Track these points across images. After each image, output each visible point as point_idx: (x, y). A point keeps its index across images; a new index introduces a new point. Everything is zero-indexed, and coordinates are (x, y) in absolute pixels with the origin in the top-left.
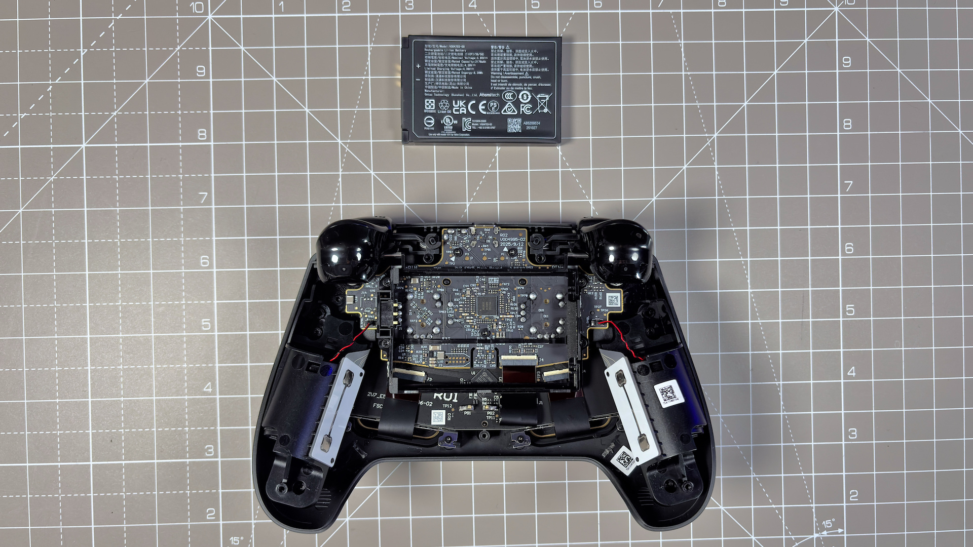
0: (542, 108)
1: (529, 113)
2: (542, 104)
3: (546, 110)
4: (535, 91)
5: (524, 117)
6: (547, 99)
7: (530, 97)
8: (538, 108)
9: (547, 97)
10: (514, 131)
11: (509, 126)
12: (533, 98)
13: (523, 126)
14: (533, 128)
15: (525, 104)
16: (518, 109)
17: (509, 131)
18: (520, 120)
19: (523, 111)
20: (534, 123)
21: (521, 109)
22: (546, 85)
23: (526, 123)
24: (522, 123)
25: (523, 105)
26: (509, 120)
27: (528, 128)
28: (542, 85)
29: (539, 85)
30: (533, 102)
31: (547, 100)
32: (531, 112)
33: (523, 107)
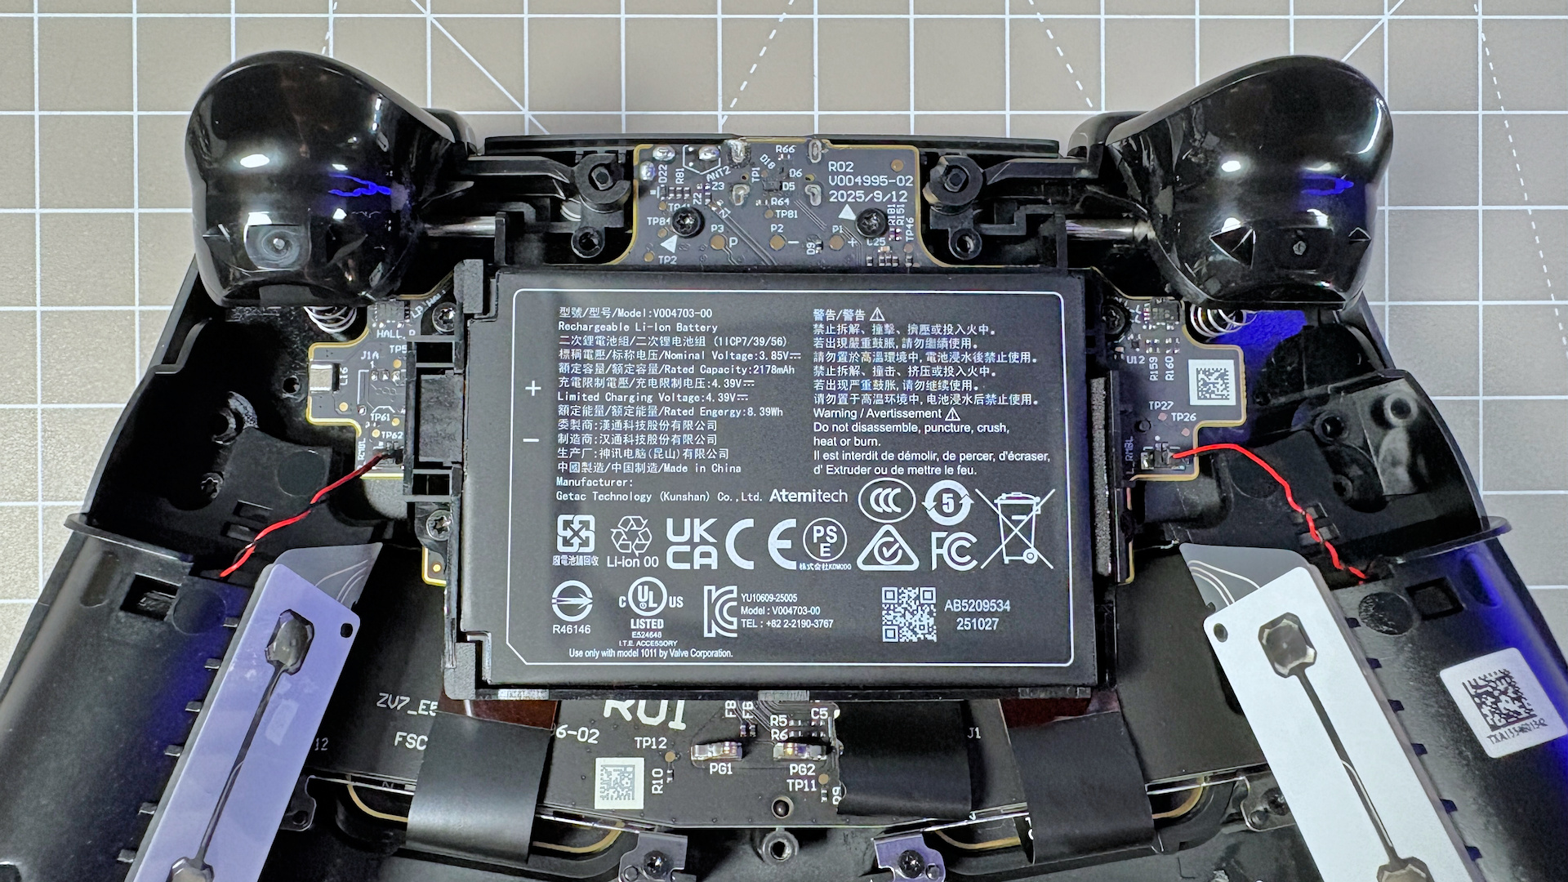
0: (1017, 547)
1: (967, 565)
2: (1016, 531)
3: (1031, 555)
4: (987, 481)
5: (947, 582)
6: (1037, 511)
7: (967, 502)
8: (1003, 546)
9: (1037, 503)
10: (908, 636)
11: (887, 617)
12: (978, 506)
13: (944, 619)
14: (986, 625)
15: (950, 530)
16: (924, 554)
17: (888, 636)
18: (929, 594)
19: (940, 557)
20: (986, 605)
21: (935, 551)
22: (1029, 457)
23: (954, 605)
24: (940, 605)
25: (943, 534)
26: (888, 594)
27: (964, 624)
28: (1012, 456)
29: (1003, 456)
30: (982, 523)
31: (1034, 513)
32: (975, 563)
33: (940, 545)
